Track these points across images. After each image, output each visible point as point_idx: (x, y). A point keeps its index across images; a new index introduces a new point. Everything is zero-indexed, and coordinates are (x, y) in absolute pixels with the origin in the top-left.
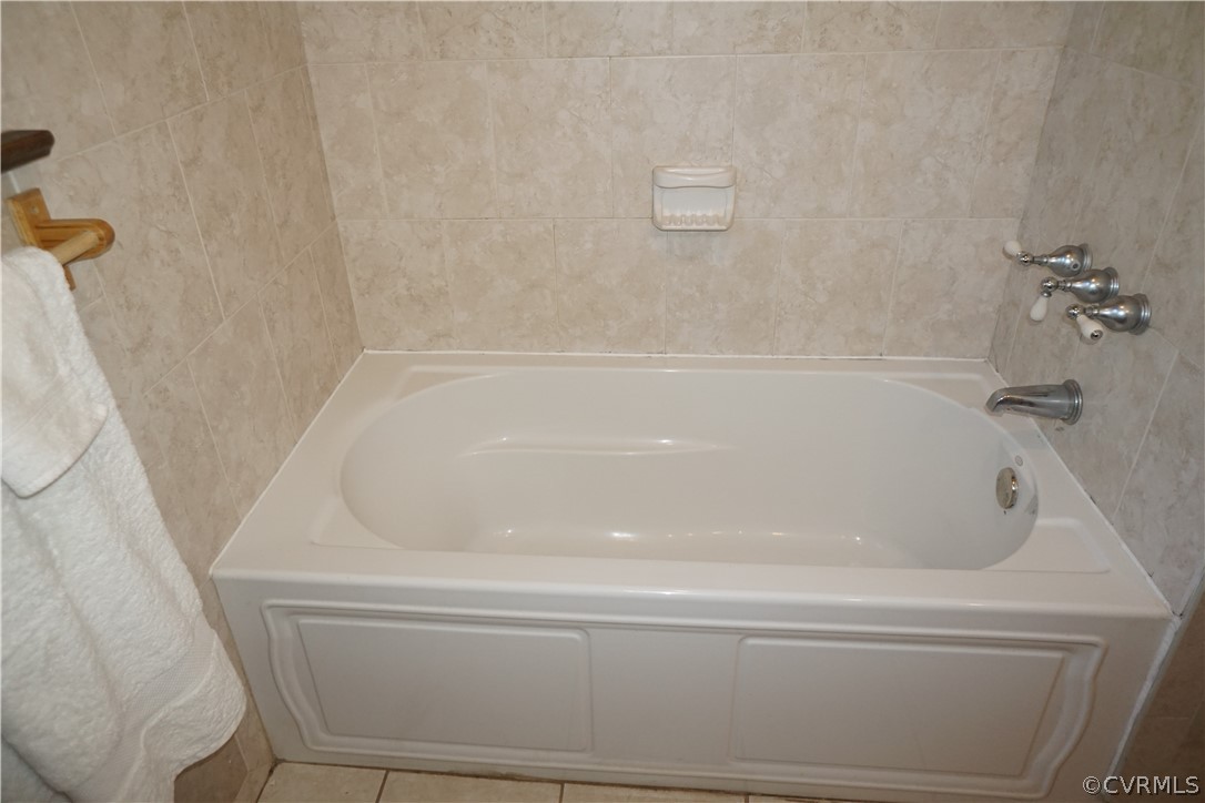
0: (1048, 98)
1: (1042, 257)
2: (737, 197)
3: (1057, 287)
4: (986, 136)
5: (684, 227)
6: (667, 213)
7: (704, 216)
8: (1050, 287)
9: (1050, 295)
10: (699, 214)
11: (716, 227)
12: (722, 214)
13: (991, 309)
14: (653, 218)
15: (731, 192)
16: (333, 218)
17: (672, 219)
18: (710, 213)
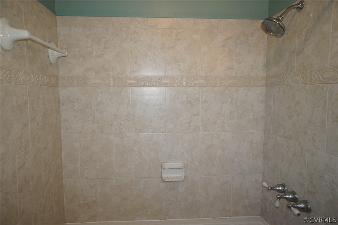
0: (263, 143)
1: (274, 187)
2: (185, 171)
3: (281, 197)
4: (250, 153)
5: (171, 180)
6: (166, 176)
7: (176, 177)
8: (279, 197)
9: (280, 200)
10: (175, 176)
11: (180, 180)
12: (181, 176)
13: (259, 201)
14: (161, 177)
15: (184, 169)
16: (62, 179)
17: (167, 178)
18: (178, 176)
